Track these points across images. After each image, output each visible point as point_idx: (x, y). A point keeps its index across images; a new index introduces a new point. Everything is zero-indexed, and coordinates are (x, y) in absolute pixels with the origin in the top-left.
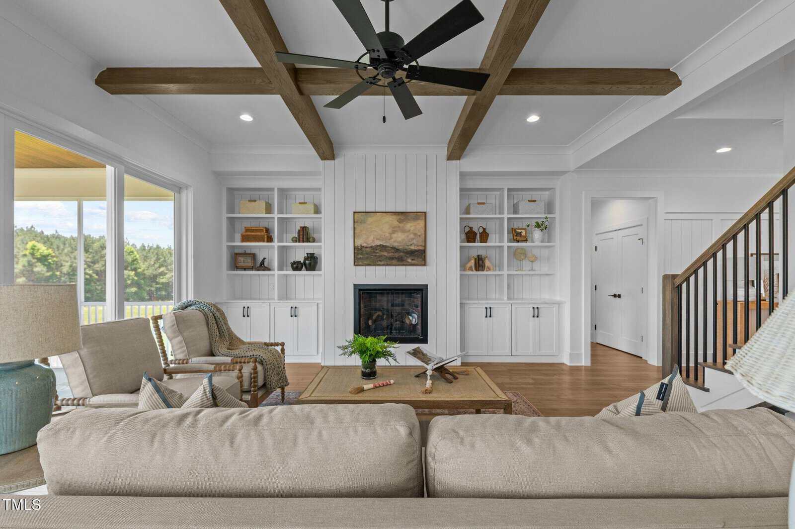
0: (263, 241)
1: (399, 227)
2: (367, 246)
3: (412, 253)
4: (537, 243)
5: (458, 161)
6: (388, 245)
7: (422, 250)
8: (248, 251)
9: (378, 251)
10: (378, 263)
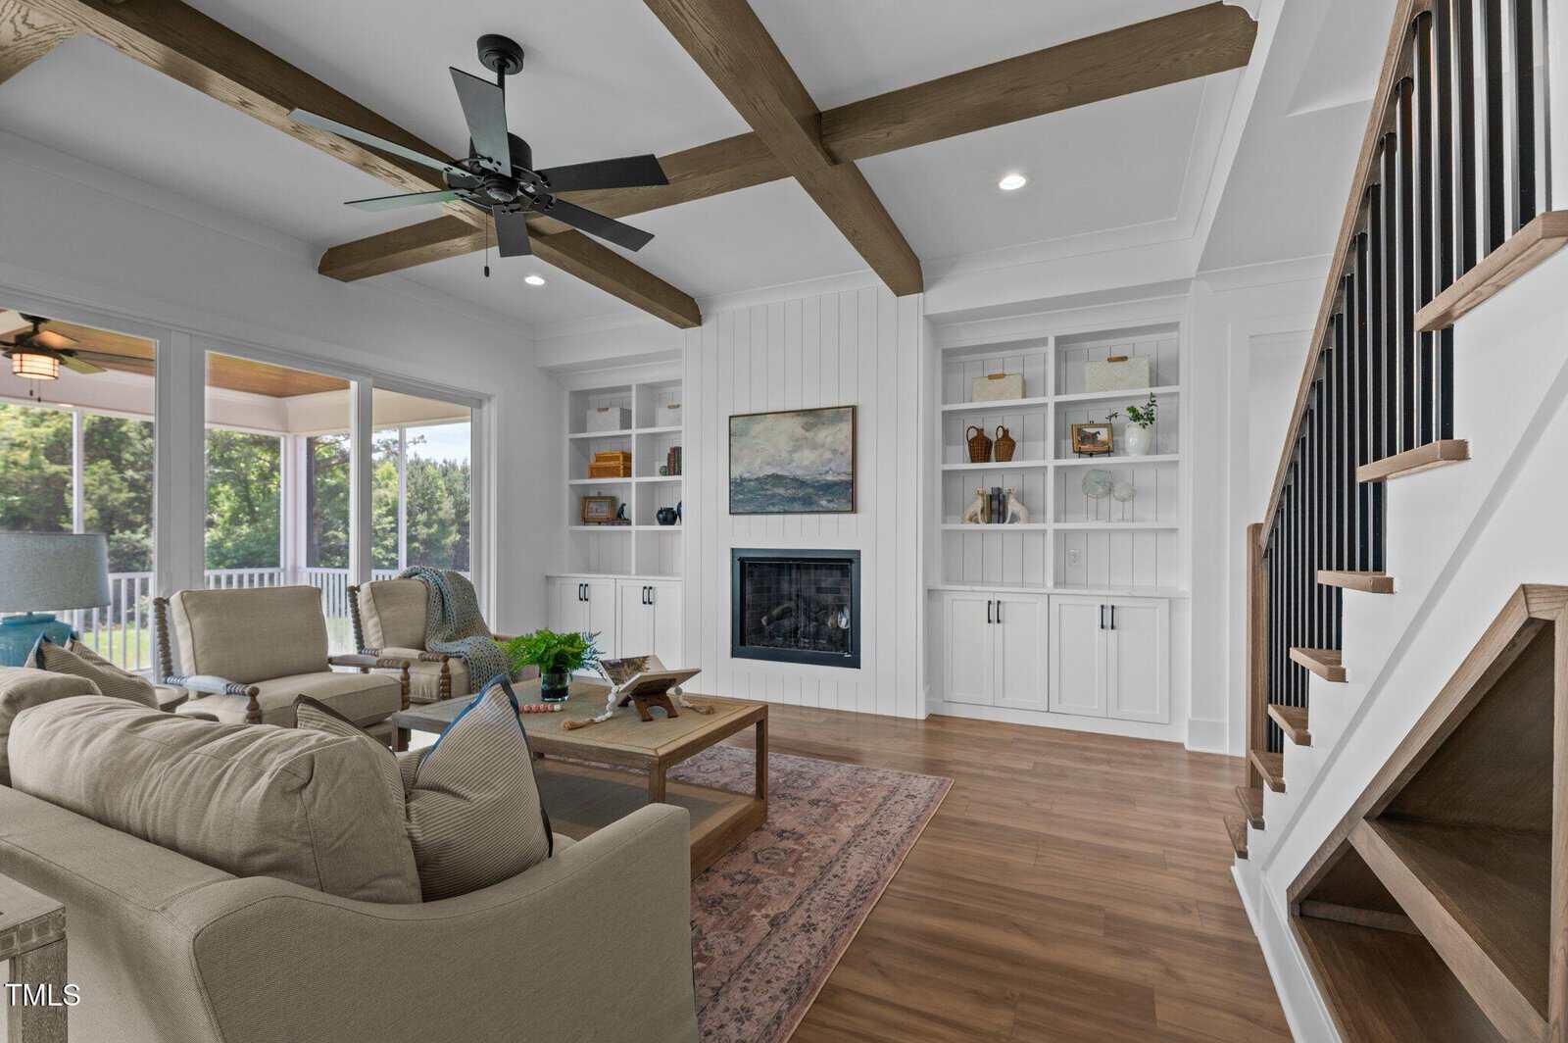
0: (618, 476)
1: (806, 438)
2: (751, 477)
3: (828, 488)
4: (1134, 457)
5: (921, 294)
6: (786, 473)
7: (847, 482)
8: (604, 493)
9: (768, 487)
10: (768, 509)
